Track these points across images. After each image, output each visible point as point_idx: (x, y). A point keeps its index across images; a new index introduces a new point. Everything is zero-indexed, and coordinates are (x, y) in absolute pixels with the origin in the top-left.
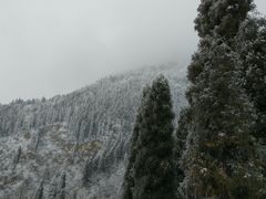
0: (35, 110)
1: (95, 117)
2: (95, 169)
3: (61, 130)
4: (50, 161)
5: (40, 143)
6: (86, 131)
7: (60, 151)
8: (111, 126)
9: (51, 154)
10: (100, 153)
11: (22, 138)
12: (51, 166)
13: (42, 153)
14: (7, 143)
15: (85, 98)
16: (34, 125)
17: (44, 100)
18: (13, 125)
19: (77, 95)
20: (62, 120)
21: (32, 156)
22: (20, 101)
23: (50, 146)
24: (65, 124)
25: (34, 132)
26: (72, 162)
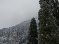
0: (7, 30)
1: (21, 30)
2: (22, 42)
3: (13, 34)
4: (11, 41)
5: (9, 38)
6: (19, 34)
7: (13, 39)
8: (25, 32)
9: (11, 40)
10: (23, 39)
11: (5, 37)
12: (11, 43)
13: (9, 40)
14: (1, 38)
15: (19, 26)
16: (7, 33)
17: (9, 28)
18: (2, 34)
19: (17, 26)
20: (14, 32)
21: (7, 41)
22: (4, 28)
23: (11, 38)
24: (14, 33)
25: (7, 35)
26: (16, 41)
